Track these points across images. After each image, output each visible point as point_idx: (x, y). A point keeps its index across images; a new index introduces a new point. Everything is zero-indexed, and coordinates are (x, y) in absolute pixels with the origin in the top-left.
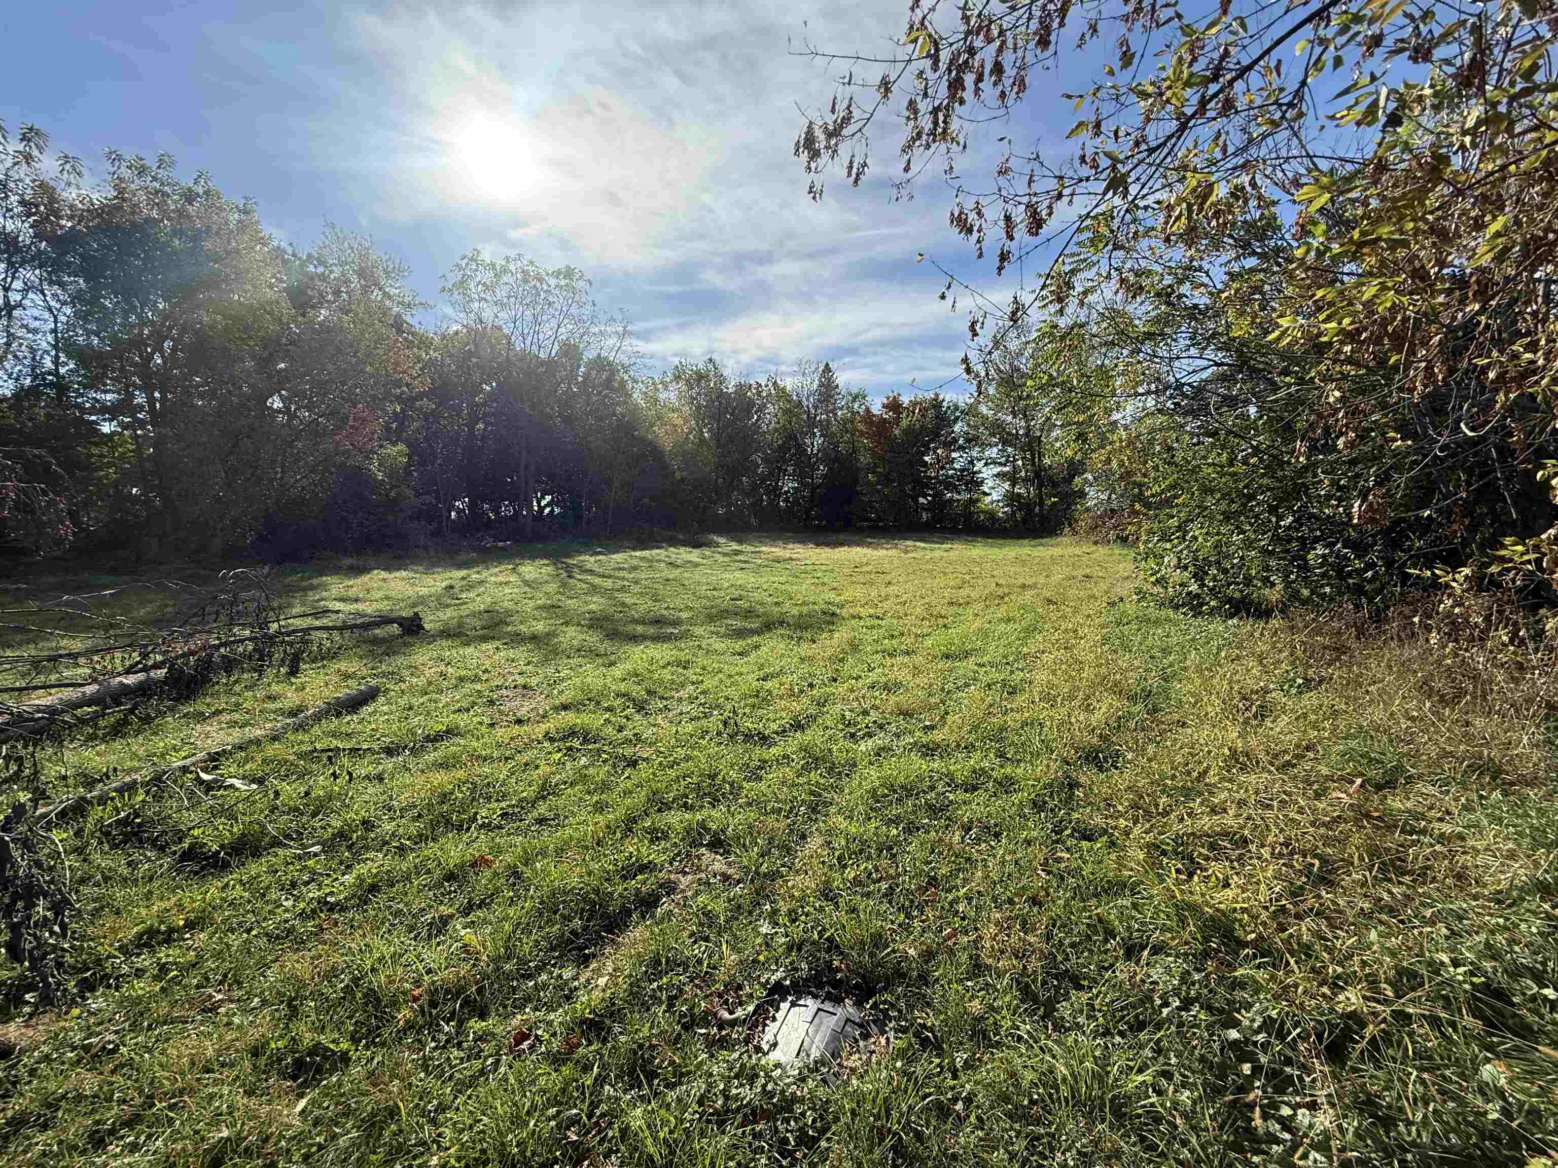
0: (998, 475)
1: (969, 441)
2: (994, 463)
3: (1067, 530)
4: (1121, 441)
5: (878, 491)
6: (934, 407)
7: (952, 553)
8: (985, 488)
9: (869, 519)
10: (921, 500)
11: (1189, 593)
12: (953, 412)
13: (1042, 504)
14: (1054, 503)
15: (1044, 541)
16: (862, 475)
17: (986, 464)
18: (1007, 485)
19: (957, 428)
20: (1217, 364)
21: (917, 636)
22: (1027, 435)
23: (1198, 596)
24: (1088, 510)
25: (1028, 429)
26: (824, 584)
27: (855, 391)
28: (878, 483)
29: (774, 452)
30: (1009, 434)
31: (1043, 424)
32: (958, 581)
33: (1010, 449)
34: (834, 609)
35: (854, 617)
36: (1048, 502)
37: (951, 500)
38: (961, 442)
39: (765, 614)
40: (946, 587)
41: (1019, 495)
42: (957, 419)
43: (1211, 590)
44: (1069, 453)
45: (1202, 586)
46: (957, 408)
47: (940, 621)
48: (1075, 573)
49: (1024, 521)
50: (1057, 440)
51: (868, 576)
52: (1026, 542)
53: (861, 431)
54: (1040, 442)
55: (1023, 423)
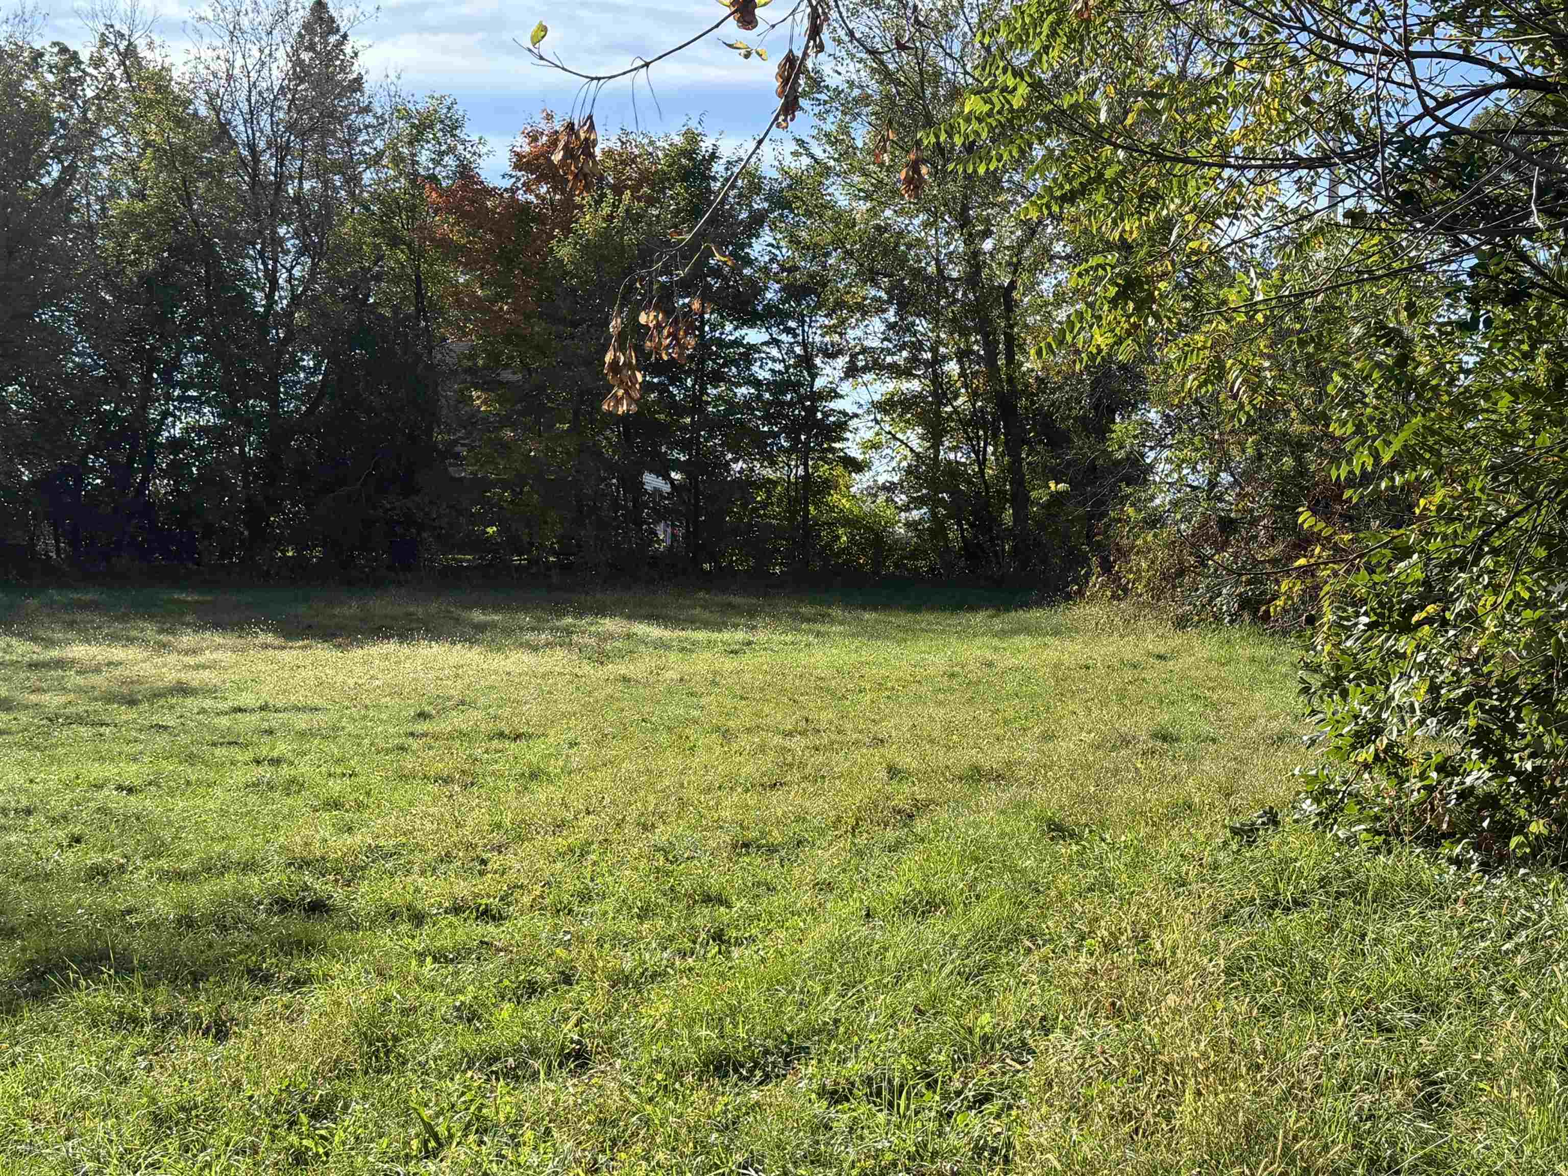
0: (886, 406)
1: (794, 292)
2: (876, 366)
3: (1096, 581)
4: (1251, 307)
5: (505, 447)
6: (685, 175)
7: (748, 660)
8: (852, 447)
9: (480, 544)
10: (651, 481)
11: (1464, 794)
12: (744, 197)
13: (1020, 499)
14: (1057, 498)
15: (1035, 615)
16: (450, 391)
17: (852, 371)
18: (914, 438)
19: (758, 249)
20: (1513, 82)
21: (620, 980)
22: (972, 279)
23: (1491, 802)
24: (1154, 521)
25: (975, 261)
26: (293, 786)
27: (422, 104)
28: (505, 421)
29: (123, 296)
30: (917, 274)
31: (1019, 248)
32: (767, 762)
33: (922, 325)
34: (321, 886)
35: (392, 915)
36: (1039, 495)
37: (747, 484)
38: (771, 294)
39: (37, 922)
40: (730, 784)
41: (953, 470)
42: (757, 220)
43: (1529, 781)
44: (1101, 340)
45: (1504, 767)
46: (755, 184)
47: (703, 918)
48: (1126, 726)
49: (971, 551)
50: (1060, 299)
51: (461, 751)
52: (979, 618)
53: (444, 244)
54: (1010, 305)
55: (958, 245)
